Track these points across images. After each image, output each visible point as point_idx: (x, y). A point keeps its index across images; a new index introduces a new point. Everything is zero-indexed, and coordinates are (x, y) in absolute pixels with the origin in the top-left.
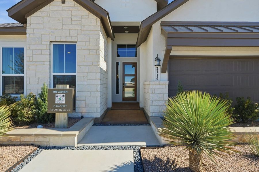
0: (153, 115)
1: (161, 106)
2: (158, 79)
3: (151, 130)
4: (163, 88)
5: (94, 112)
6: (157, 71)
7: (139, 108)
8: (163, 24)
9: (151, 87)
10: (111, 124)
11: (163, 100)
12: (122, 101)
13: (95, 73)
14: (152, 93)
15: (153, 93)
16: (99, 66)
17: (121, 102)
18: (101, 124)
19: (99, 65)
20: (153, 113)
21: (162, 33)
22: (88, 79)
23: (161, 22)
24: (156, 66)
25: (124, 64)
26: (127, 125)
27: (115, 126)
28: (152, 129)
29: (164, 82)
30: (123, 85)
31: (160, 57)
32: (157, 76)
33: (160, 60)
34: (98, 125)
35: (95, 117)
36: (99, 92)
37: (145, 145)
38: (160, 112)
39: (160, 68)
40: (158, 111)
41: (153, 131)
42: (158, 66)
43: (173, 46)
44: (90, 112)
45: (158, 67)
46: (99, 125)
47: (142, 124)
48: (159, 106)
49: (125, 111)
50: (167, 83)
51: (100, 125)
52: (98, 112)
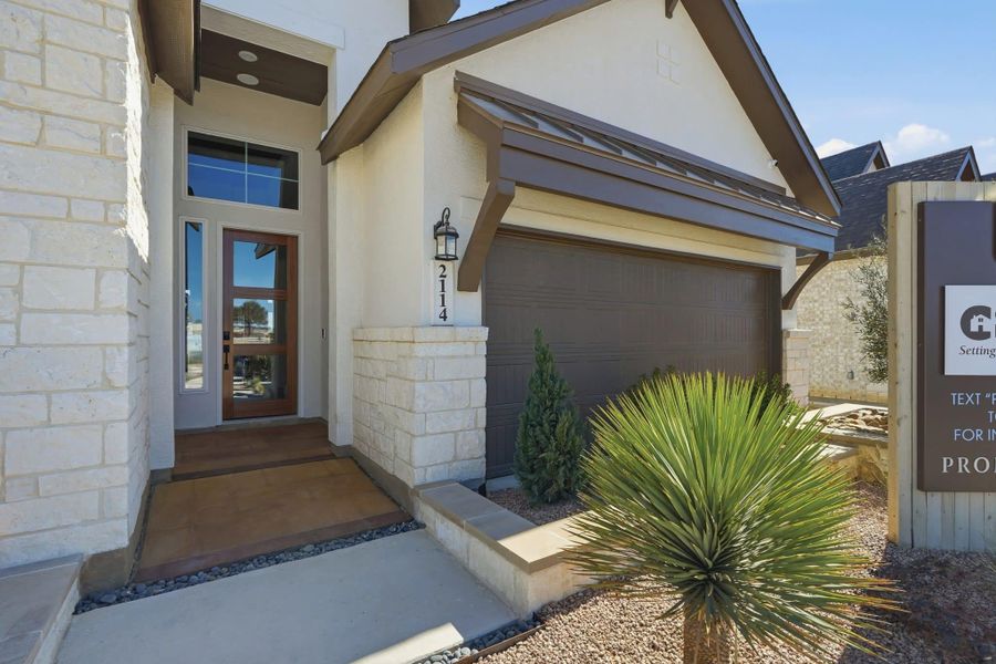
0: (429, 479)
1: (461, 434)
2: (445, 318)
3: (438, 550)
4: (466, 356)
5: (86, 523)
6: (443, 281)
7: (326, 451)
8: (466, 87)
9: (420, 350)
10: (212, 572)
11: (468, 407)
12: (220, 422)
13: (92, 274)
14: (426, 380)
15: (430, 377)
16: (120, 231)
17: (213, 425)
18: (141, 587)
19: (124, 224)
20: (430, 469)
21: (460, 122)
22: (22, 310)
23: (457, 72)
24: (437, 258)
25: (231, 236)
26: (310, 554)
27: (242, 575)
28: (440, 548)
29: (471, 329)
30: (227, 343)
31: (454, 223)
32: (443, 305)
33: (456, 235)
34: (119, 600)
35: (90, 549)
36: (126, 392)
37: (459, 639)
38: (455, 459)
39: (452, 269)
40: (450, 458)
41: (450, 554)
42: (447, 260)
43: (519, 184)
44: (51, 523)
45: (444, 263)
46: (131, 598)
47: (382, 528)
48: (452, 435)
49: (258, 472)
50: (484, 333)
51: (136, 595)
52: (116, 518)
